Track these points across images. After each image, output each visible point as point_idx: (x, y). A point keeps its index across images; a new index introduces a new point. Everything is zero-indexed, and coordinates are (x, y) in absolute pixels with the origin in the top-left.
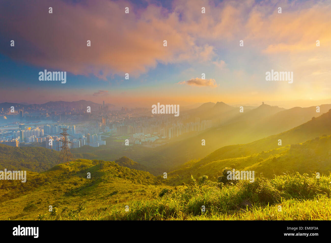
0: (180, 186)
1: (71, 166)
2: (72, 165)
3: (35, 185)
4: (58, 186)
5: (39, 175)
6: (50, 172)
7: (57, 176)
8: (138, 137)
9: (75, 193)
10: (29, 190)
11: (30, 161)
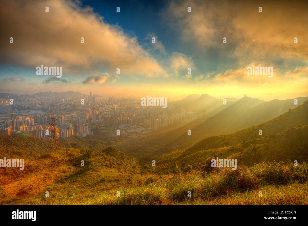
0: (165, 175)
1: (60, 155)
2: (61, 153)
3: (26, 172)
4: (48, 173)
5: (30, 163)
6: (41, 160)
7: (46, 164)
8: (124, 127)
9: (64, 181)
10: (21, 177)
11: (22, 149)
